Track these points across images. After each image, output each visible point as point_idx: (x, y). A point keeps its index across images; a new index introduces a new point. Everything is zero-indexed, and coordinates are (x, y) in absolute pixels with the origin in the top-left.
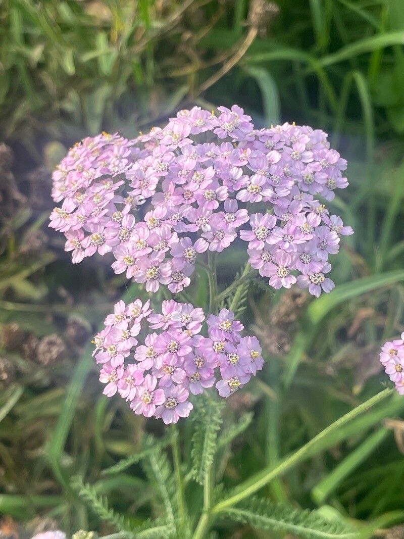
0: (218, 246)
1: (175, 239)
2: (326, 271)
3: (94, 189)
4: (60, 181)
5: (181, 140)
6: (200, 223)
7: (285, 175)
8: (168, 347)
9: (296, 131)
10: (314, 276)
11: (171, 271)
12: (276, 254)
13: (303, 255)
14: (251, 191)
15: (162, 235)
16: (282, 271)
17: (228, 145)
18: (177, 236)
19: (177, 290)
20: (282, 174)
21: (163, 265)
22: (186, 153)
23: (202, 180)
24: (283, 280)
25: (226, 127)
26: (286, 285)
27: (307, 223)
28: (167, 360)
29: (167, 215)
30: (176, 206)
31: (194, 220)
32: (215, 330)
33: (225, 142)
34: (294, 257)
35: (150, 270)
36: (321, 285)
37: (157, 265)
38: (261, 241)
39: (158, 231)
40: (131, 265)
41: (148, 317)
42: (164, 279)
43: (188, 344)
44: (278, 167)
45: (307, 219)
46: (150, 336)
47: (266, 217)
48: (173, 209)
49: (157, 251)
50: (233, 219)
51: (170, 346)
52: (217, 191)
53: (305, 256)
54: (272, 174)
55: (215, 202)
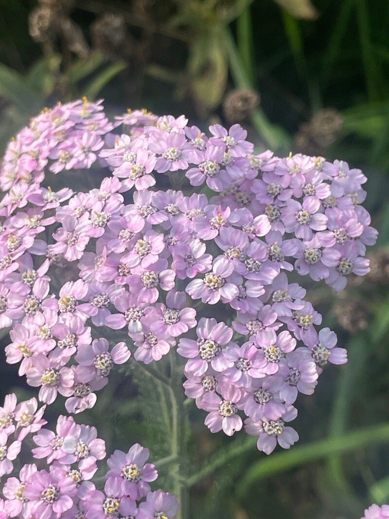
0: (147, 354)
1: (86, 338)
2: (288, 419)
3: (15, 221)
4: (11, 162)
5: (141, 177)
6: (130, 316)
7: (270, 258)
8: (43, 493)
9: (316, 177)
10: (268, 424)
11: (73, 382)
12: (222, 383)
13: (259, 392)
14: (208, 284)
15: (72, 327)
16: (226, 409)
17: (201, 198)
18: (90, 334)
19: (77, 409)
20: (264, 256)
21: (66, 370)
22: (138, 201)
23: (146, 253)
24: (225, 421)
25: (205, 168)
26: (228, 429)
27: (276, 345)
28: (37, 512)
29: (89, 295)
30: (104, 283)
31: (124, 310)
32: (114, 478)
33: (198, 194)
34: (246, 394)
35: (47, 372)
36: (277, 437)
37: (57, 368)
38: (204, 361)
39: (68, 320)
40: (28, 357)
41: (36, 433)
42: (63, 388)
43: (70, 493)
44: (261, 246)
45: (277, 339)
46: (27, 467)
47: (219, 328)
48: (100, 286)
49: (61, 347)
50: (175, 320)
51: (45, 492)
52: (162, 274)
53: (261, 392)
54: (249, 256)
55: (155, 292)
